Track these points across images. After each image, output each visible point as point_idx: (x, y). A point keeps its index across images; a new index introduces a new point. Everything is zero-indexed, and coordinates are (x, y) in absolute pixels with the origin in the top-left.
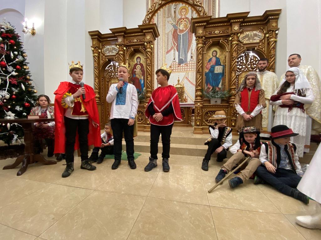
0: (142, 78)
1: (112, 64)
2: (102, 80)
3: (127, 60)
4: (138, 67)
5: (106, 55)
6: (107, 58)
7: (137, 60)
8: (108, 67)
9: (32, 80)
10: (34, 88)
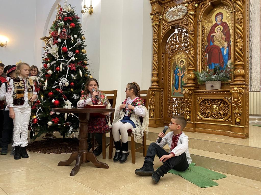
0: (226, 45)
1: (176, 32)
2: (163, 56)
3: (200, 21)
4: (219, 29)
5: (169, 21)
6: (170, 26)
7: (216, 19)
8: (171, 38)
9: (89, 65)
10: (90, 73)
